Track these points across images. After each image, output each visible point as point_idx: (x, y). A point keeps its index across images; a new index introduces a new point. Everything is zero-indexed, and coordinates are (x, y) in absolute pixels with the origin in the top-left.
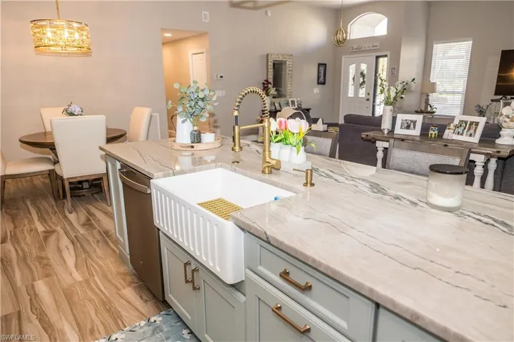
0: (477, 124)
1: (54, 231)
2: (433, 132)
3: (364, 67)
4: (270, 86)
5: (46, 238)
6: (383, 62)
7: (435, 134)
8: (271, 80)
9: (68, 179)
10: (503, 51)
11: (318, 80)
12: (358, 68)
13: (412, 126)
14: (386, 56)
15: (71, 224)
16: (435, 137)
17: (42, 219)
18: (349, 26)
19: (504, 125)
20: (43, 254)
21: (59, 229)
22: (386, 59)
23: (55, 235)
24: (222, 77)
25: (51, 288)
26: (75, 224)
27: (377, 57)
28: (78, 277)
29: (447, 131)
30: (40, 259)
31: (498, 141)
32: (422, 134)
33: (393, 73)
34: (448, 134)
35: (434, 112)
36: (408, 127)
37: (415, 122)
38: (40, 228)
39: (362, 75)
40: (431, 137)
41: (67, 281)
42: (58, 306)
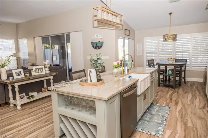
0: (41, 68)
7: (28, 75)
13: (20, 74)
16: (28, 76)
29: (32, 73)
36: (19, 75)
40: (26, 76)
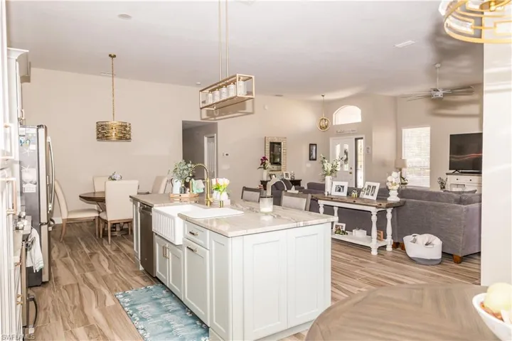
0: (374, 187)
1: (96, 253)
2: (354, 194)
3: (346, 147)
4: (267, 162)
5: (91, 256)
6: (361, 143)
8: (268, 157)
9: (111, 221)
10: (451, 135)
11: (310, 156)
12: (342, 147)
13: (342, 190)
14: (362, 138)
15: (107, 250)
17: (88, 247)
18: (334, 115)
19: (389, 188)
20: (89, 262)
21: (99, 252)
22: (362, 140)
23: (96, 255)
24: (227, 155)
25: (95, 276)
26: (109, 250)
27: (356, 139)
28: (110, 272)
30: (88, 265)
31: (388, 199)
32: (348, 194)
33: (368, 152)
34: (363, 195)
35: (406, 184)
36: (339, 190)
37: (343, 187)
38: (87, 251)
39: (346, 153)
41: (104, 273)
42: (98, 281)
